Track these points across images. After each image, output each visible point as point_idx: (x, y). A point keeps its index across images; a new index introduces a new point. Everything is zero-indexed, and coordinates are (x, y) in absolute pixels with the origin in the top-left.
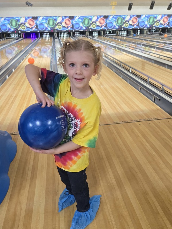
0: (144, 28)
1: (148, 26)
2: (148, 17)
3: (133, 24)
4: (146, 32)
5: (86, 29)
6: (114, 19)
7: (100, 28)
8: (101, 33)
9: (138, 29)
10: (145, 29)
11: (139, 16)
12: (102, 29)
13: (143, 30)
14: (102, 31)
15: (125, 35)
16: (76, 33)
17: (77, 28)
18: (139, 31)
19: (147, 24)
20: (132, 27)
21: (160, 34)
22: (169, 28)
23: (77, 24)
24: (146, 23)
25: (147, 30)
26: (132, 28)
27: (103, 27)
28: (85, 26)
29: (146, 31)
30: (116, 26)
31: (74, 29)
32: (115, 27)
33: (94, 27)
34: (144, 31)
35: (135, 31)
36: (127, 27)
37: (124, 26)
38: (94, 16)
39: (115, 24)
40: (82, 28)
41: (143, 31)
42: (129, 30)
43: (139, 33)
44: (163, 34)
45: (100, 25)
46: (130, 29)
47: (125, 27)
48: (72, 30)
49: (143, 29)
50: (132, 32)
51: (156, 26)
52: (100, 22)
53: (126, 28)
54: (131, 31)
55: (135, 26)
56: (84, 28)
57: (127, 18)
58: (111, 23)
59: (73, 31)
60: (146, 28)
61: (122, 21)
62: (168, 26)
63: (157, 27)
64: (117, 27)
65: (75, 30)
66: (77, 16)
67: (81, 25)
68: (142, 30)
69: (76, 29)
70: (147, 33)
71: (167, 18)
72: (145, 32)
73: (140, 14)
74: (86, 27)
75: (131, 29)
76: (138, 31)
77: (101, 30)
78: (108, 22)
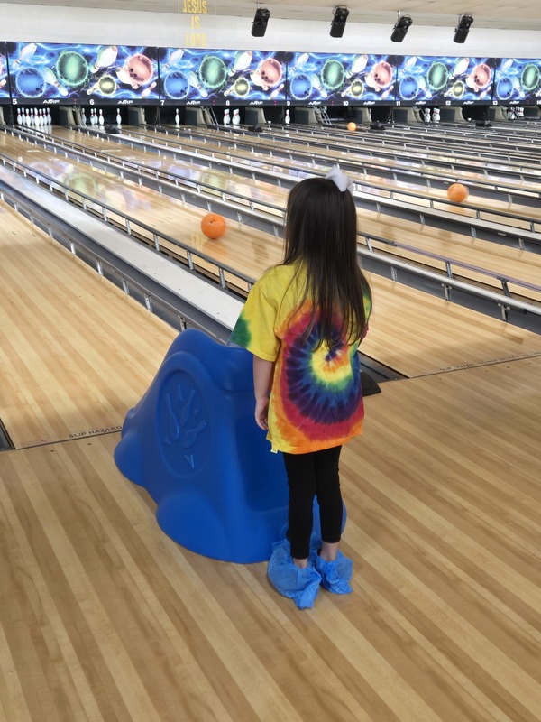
0: (308, 101)
1: (324, 95)
2: (321, 60)
3: (263, 83)
4: (316, 117)
5: (73, 96)
6: (190, 64)
7: (134, 96)
8: (136, 114)
9: (289, 104)
10: (311, 107)
11: (285, 58)
12: (144, 100)
13: (303, 109)
14: (138, 106)
15: (235, 127)
16: (19, 110)
17: (33, 93)
18: (288, 112)
19: (320, 88)
20: (264, 97)
21: (374, 128)
22: (398, 103)
23: (31, 73)
24: (315, 83)
25: (319, 111)
26: (265, 101)
27: (146, 93)
28: (68, 83)
29: (316, 113)
30: (199, 87)
31: (16, 94)
32: (195, 93)
33: (108, 92)
34: (307, 113)
35: (274, 112)
36: (245, 97)
37: (232, 91)
38: (105, 46)
39: (193, 81)
40: (52, 91)
41: (301, 112)
42: (247, 109)
43: (288, 120)
44: (383, 128)
45: (135, 84)
46: (256, 103)
47: (238, 96)
48: (11, 99)
49: (305, 104)
50: (262, 113)
51: (353, 97)
52: (132, 70)
53: (240, 100)
54: (256, 113)
55: (275, 94)
56: (63, 92)
57: (242, 63)
58: (178, 76)
59: (15, 102)
60: (315, 103)
61: (221, 74)
62: (393, 98)
63: (355, 101)
64: (204, 94)
65: (20, 98)
66: (27, 43)
67: (50, 78)
68: (297, 109)
69: (27, 96)
70: (320, 122)
71: (387, 69)
72: (312, 118)
73: (287, 50)
74: (71, 90)
75: (261, 103)
76: (286, 115)
77: (138, 104)
78: (166, 72)
